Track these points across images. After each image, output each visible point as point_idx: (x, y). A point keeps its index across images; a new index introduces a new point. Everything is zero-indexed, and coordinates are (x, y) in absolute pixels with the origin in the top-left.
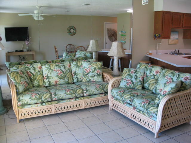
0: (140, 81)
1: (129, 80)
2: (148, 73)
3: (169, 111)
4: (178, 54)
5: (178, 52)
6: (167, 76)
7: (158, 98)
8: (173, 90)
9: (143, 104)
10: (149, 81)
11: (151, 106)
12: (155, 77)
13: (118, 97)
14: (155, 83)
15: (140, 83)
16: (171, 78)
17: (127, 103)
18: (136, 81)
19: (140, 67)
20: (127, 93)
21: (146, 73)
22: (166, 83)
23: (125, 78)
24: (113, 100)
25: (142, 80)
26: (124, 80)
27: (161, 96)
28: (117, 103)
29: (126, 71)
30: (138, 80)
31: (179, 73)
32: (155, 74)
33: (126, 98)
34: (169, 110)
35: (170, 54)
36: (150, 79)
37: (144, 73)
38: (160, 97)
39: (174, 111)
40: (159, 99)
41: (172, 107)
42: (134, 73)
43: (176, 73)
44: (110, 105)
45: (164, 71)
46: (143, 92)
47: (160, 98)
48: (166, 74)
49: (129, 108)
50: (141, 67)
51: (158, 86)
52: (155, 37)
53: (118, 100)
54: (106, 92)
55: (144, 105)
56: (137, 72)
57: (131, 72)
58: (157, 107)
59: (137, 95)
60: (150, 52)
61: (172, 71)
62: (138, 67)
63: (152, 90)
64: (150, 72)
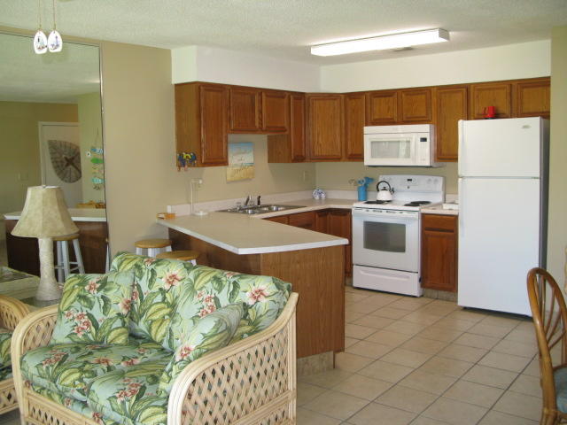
0: (119, 314)
1: (82, 316)
2: (144, 284)
3: (211, 413)
4: (258, 208)
5: (259, 202)
6: (201, 289)
7: (168, 373)
8: (210, 341)
9: (119, 401)
10: (150, 312)
11: (146, 404)
12: (167, 295)
13: (44, 382)
14: (167, 317)
15: (118, 323)
16: (213, 296)
17: (75, 400)
18: (105, 318)
19: (119, 266)
20: (70, 363)
21: (139, 286)
22: (199, 314)
23: (68, 309)
24: (31, 391)
25: (124, 312)
26: (65, 318)
27: (174, 368)
28: (43, 403)
29: (72, 284)
30: (112, 314)
31: (236, 279)
32: (167, 287)
33: (68, 382)
34: (208, 409)
35: (233, 211)
36: (151, 306)
37: (133, 286)
38: (171, 370)
39: (226, 408)
40: (170, 378)
41: (216, 395)
42: (99, 290)
43: (228, 278)
44: (22, 412)
45: (191, 275)
46: (130, 353)
47: (173, 373)
48: (197, 286)
49: (81, 417)
50: (122, 267)
51: (175, 328)
52: (182, 162)
53: (45, 392)
54: (6, 365)
55: (123, 402)
56: (107, 287)
57: (87, 288)
58: (165, 407)
59: (105, 366)
60: (169, 210)
61: (217, 272)
62: (114, 267)
63: (162, 341)
64: (151, 282)
